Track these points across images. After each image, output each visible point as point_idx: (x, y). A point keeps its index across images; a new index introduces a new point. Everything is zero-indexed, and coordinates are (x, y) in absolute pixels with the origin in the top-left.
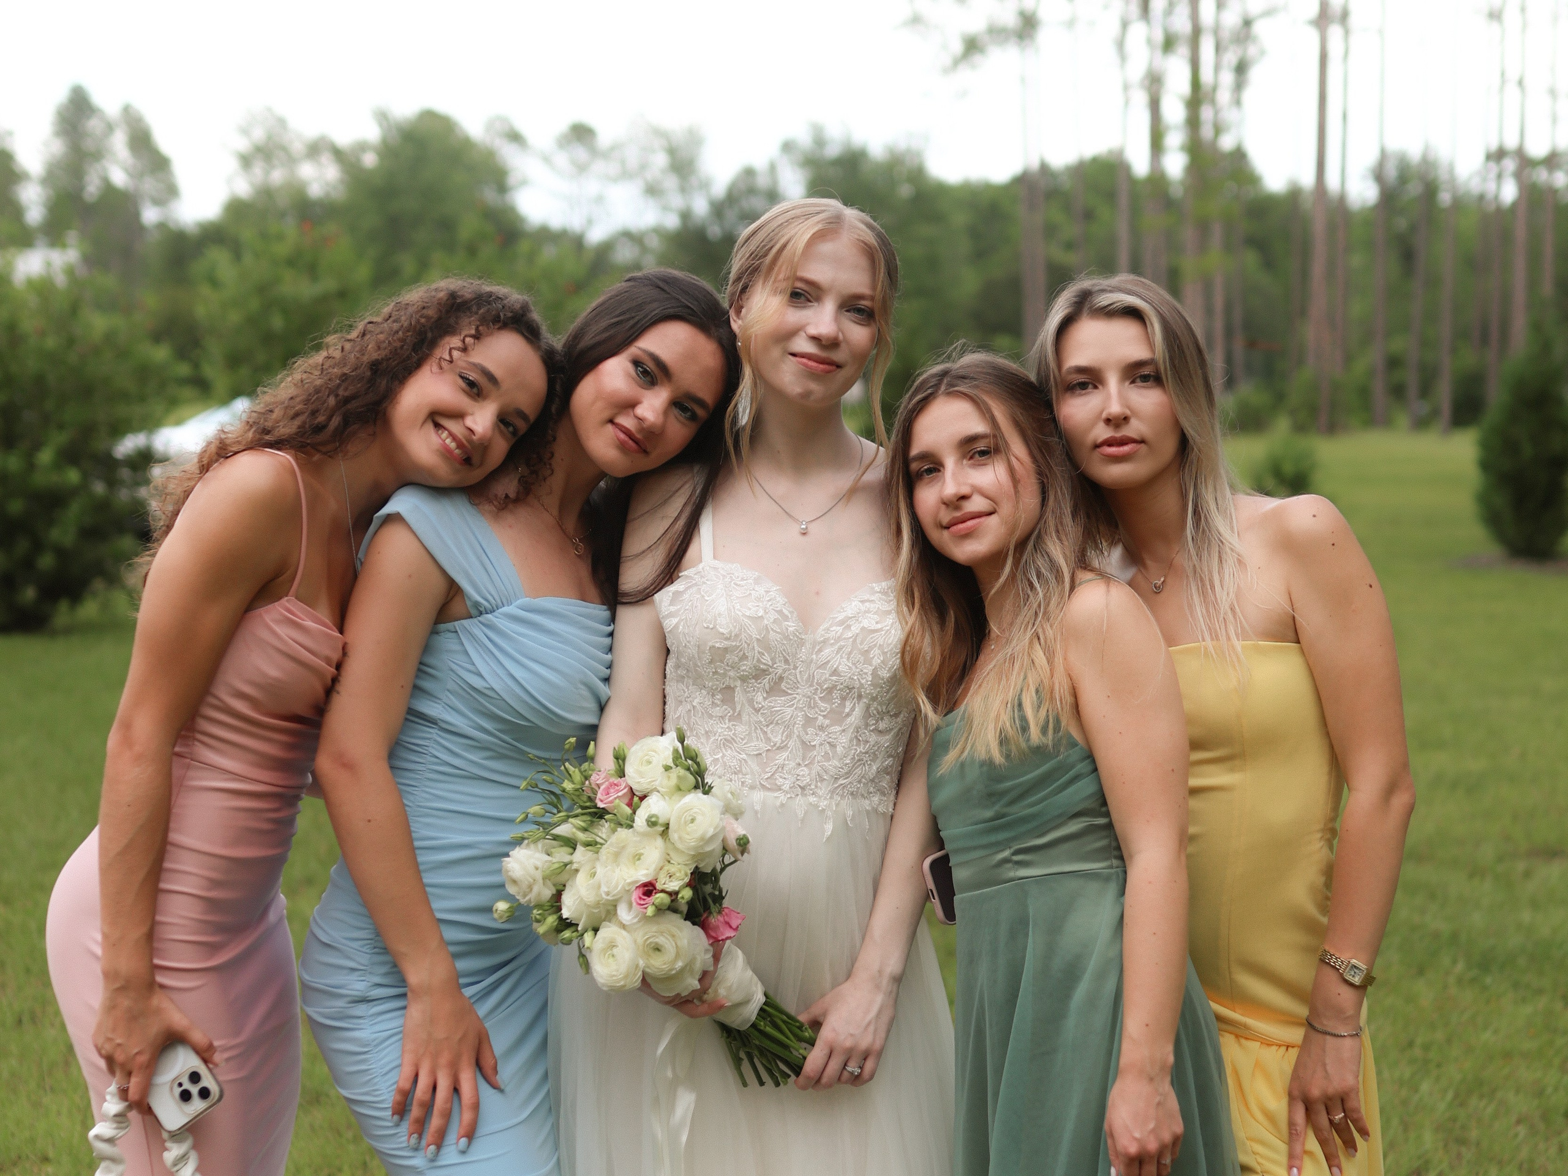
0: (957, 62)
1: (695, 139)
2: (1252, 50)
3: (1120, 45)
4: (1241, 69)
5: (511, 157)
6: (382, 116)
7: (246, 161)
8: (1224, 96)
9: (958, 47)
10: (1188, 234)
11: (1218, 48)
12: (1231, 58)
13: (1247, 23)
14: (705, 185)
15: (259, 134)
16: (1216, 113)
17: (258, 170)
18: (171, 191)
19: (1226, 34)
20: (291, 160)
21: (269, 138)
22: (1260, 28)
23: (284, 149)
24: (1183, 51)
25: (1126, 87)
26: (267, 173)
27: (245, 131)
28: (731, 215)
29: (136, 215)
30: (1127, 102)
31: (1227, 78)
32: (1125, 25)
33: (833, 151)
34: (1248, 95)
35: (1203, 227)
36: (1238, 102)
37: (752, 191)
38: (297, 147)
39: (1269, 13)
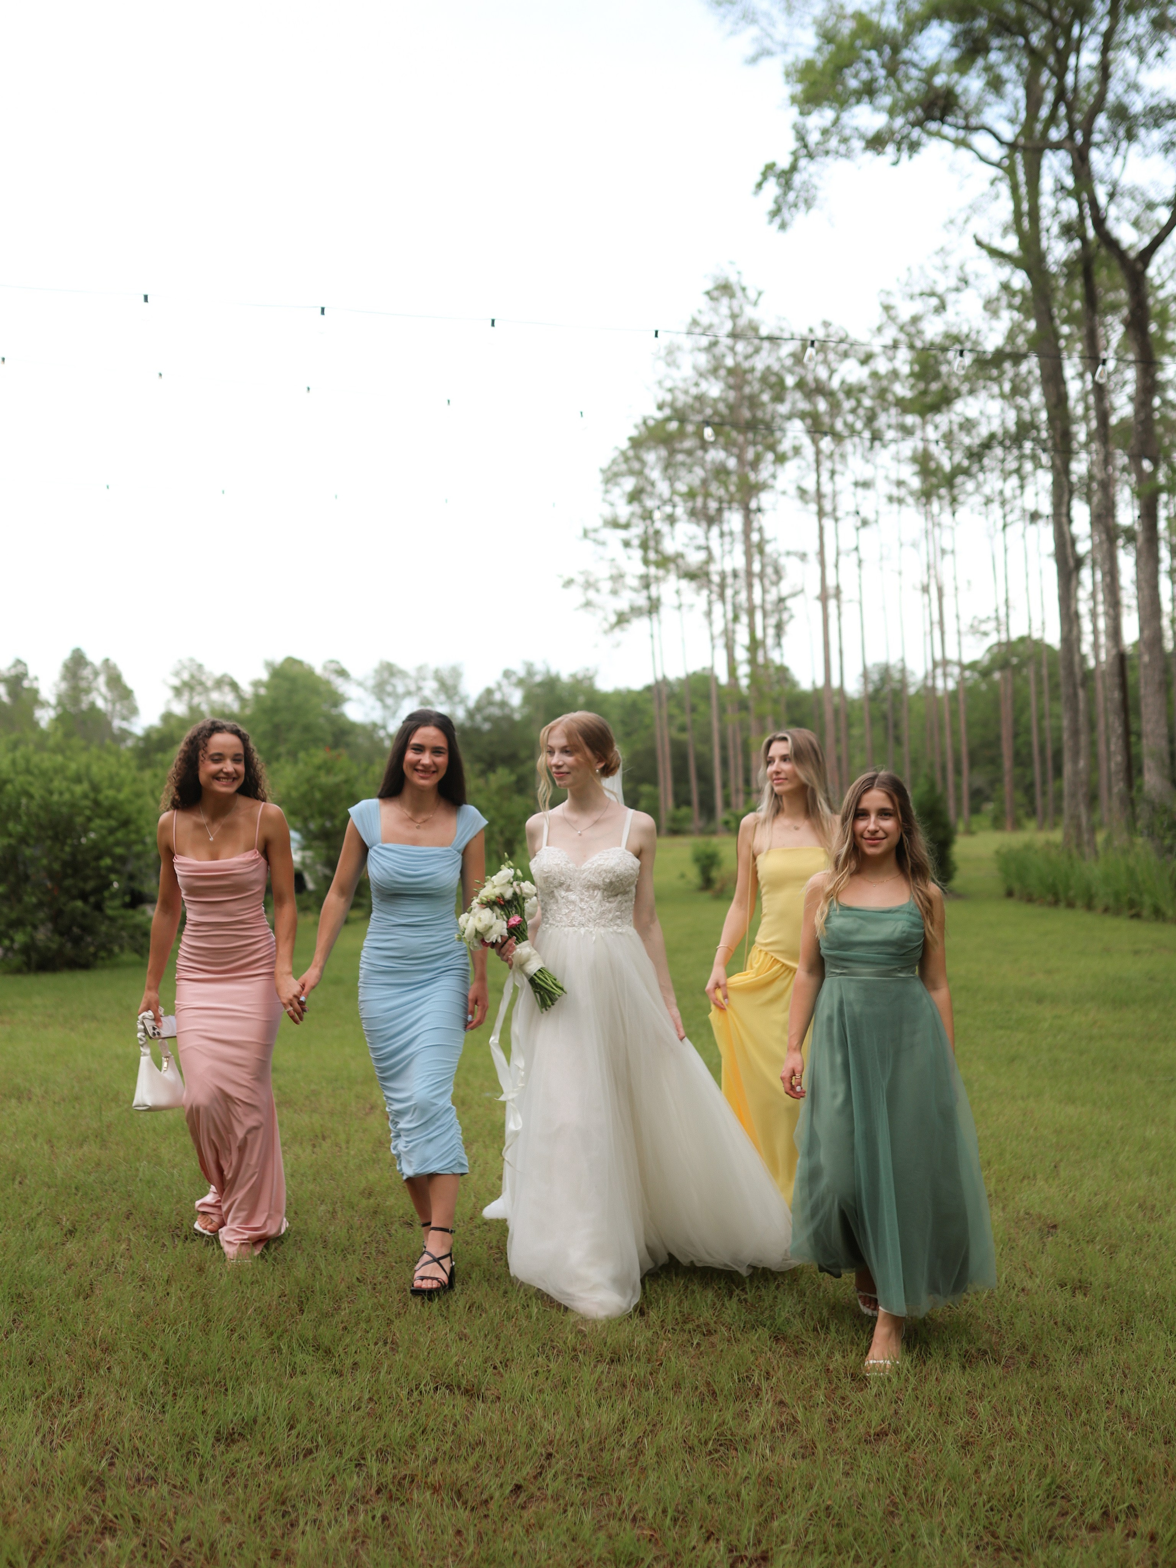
0: (613, 627)
1: (456, 673)
2: (785, 616)
3: (709, 613)
4: (779, 628)
5: (342, 686)
6: (269, 665)
7: (178, 692)
8: (770, 641)
9: (613, 619)
10: (753, 722)
11: (765, 615)
12: (772, 621)
13: (781, 600)
14: (463, 701)
15: (186, 676)
16: (765, 653)
17: (186, 696)
18: (134, 711)
19: (769, 607)
20: (206, 690)
21: (193, 677)
22: (789, 603)
23: (201, 683)
24: (744, 619)
25: (712, 638)
26: (191, 698)
27: (177, 674)
28: (478, 718)
29: (109, 724)
30: (713, 647)
31: (771, 631)
32: (710, 603)
33: (538, 678)
34: (785, 641)
35: (761, 718)
36: (779, 645)
37: (491, 703)
38: (209, 683)
39: (794, 595)
